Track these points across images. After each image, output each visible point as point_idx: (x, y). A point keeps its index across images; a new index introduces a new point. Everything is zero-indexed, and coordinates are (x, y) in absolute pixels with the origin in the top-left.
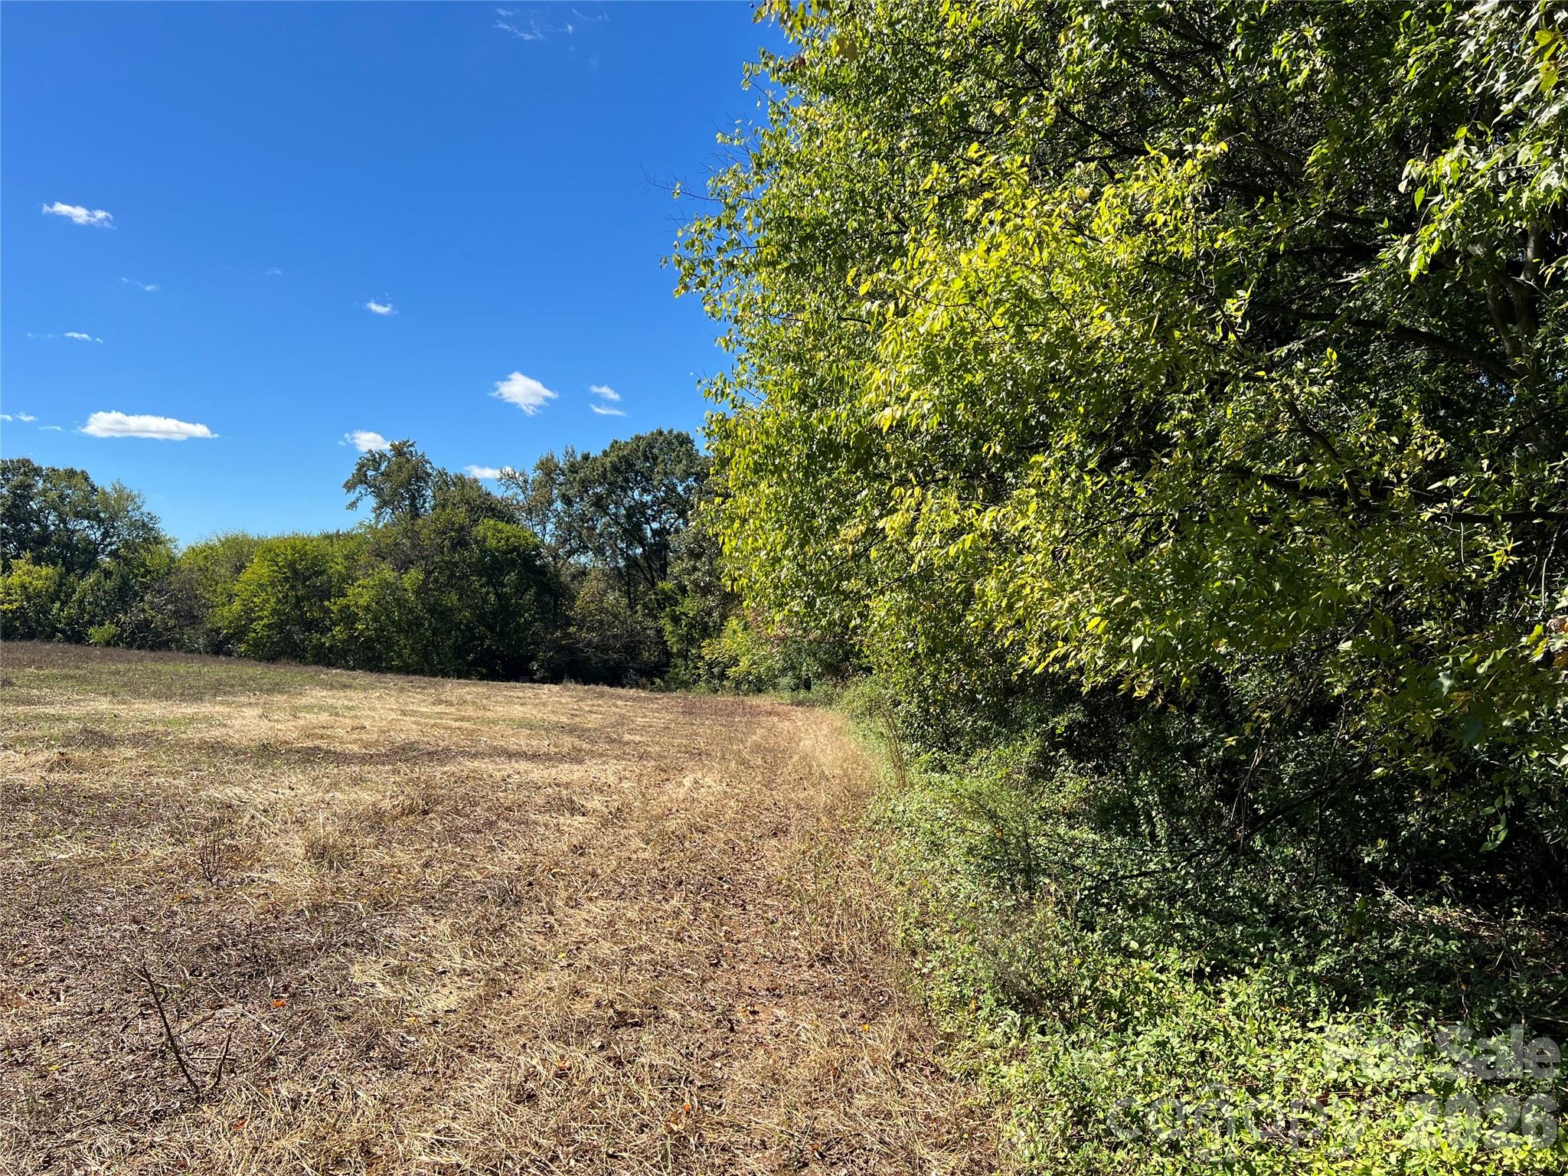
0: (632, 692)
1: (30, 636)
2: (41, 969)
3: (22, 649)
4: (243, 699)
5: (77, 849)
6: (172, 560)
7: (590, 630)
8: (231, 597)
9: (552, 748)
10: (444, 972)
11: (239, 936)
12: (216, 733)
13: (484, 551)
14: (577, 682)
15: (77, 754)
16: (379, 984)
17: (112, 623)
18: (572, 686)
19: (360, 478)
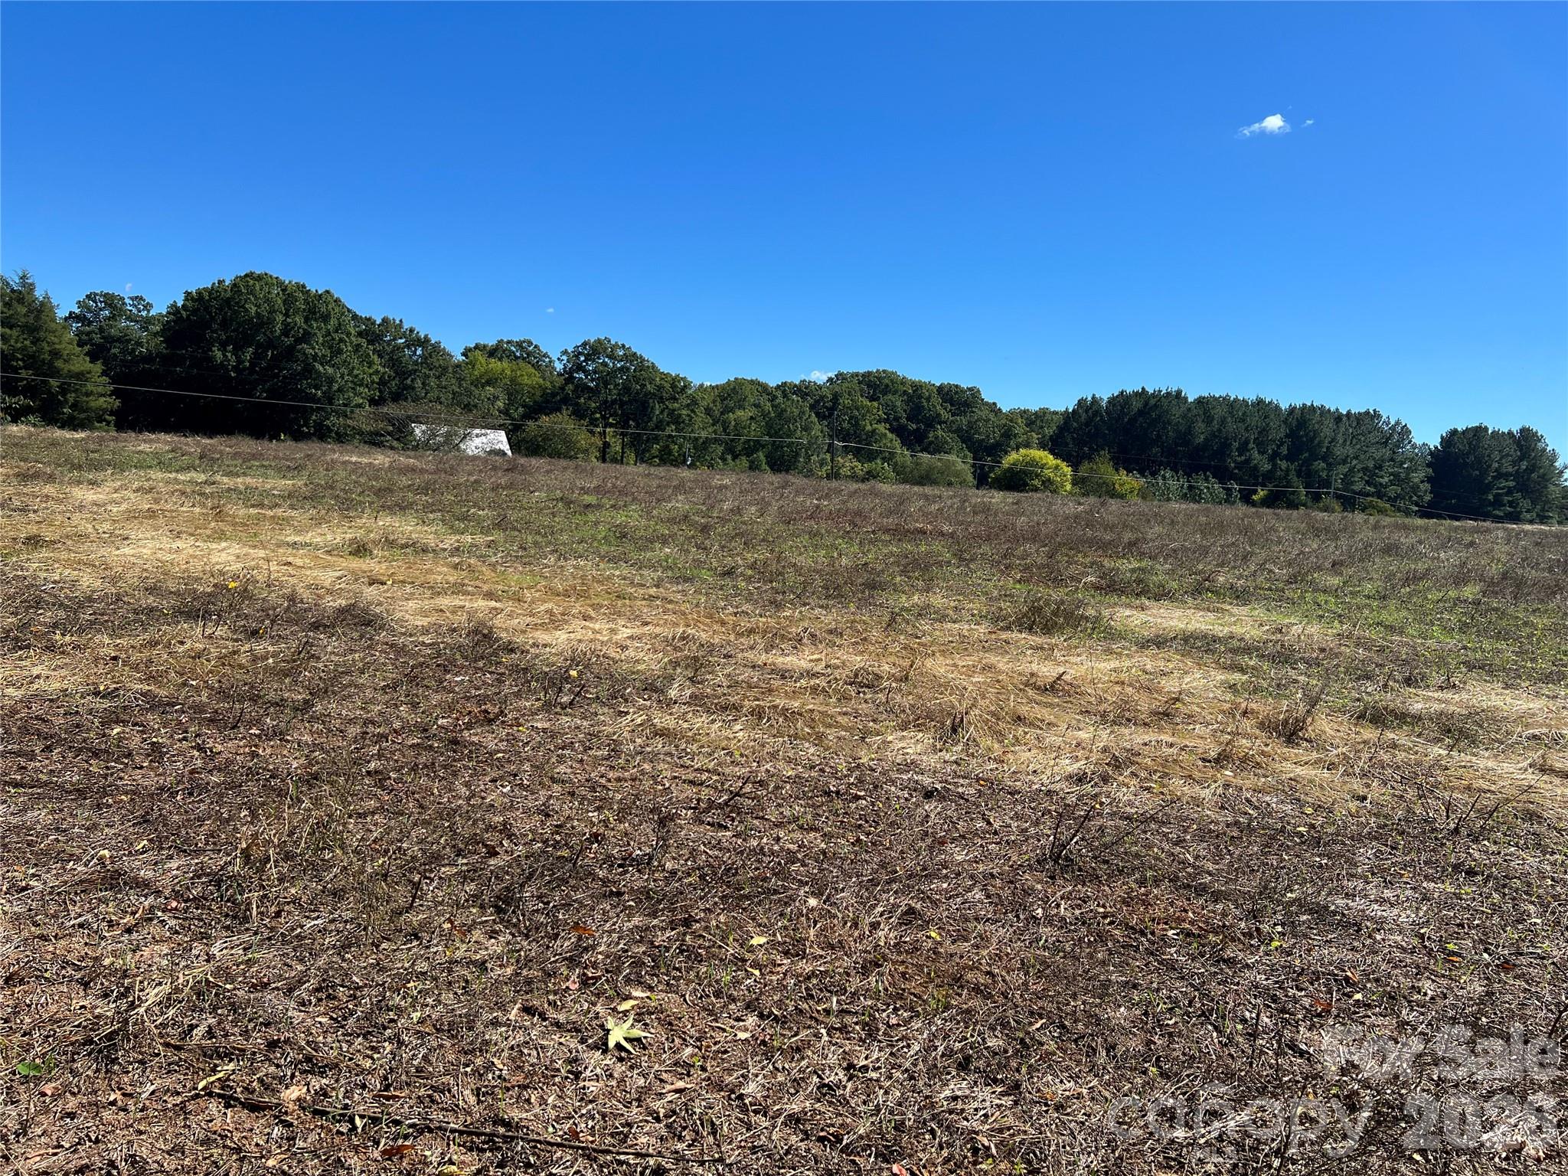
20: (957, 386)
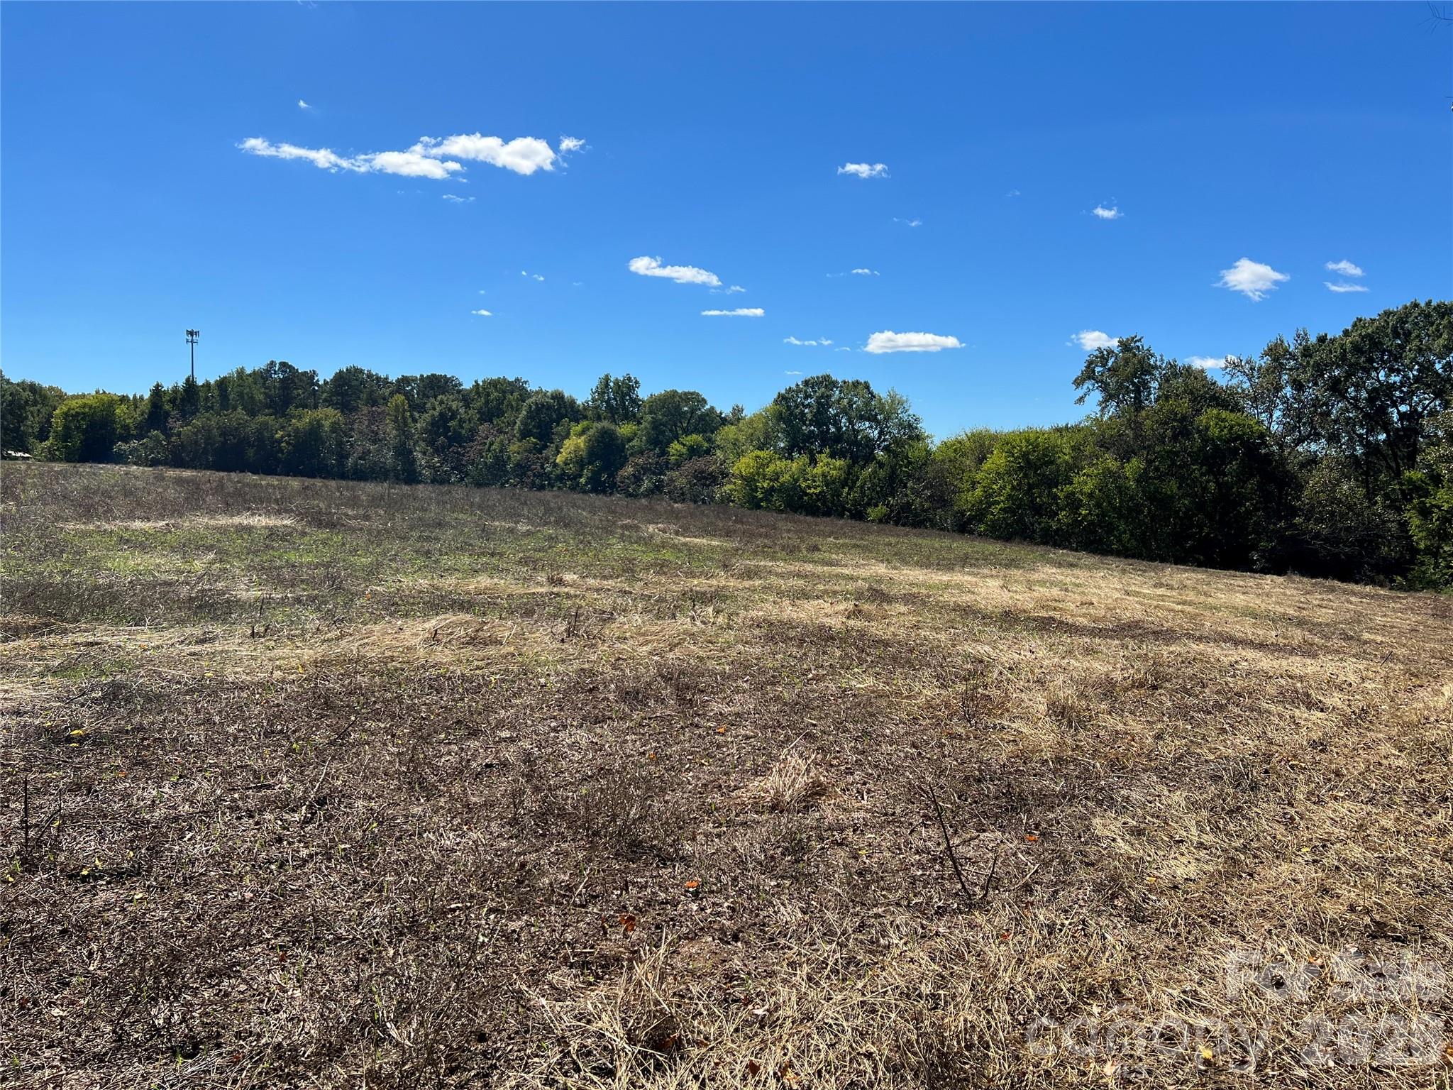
0: (1368, 588)
1: (827, 514)
2: (849, 772)
3: (823, 523)
4: (986, 571)
5: (870, 681)
6: (929, 453)
7: (1320, 521)
8: (974, 485)
9: (1281, 640)
10: (1182, 841)
11: (995, 773)
12: (967, 598)
13: (1206, 440)
14: (1303, 575)
15: (866, 607)
16: (1119, 840)
17: (883, 504)
18: (1297, 578)
19: (1089, 374)
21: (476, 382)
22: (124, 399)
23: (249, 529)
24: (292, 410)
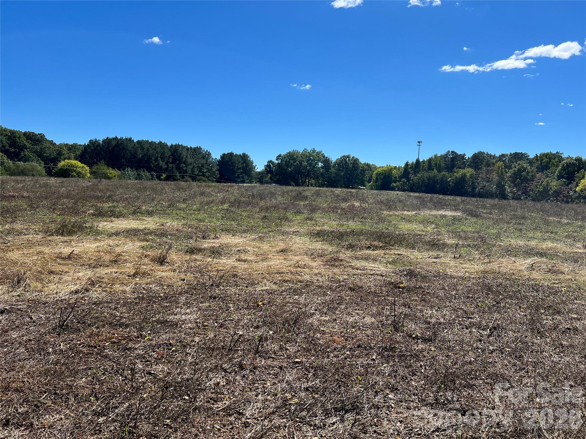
20: (33, 133)
21: (536, 155)
22: (395, 168)
23: (445, 216)
24: (455, 170)
